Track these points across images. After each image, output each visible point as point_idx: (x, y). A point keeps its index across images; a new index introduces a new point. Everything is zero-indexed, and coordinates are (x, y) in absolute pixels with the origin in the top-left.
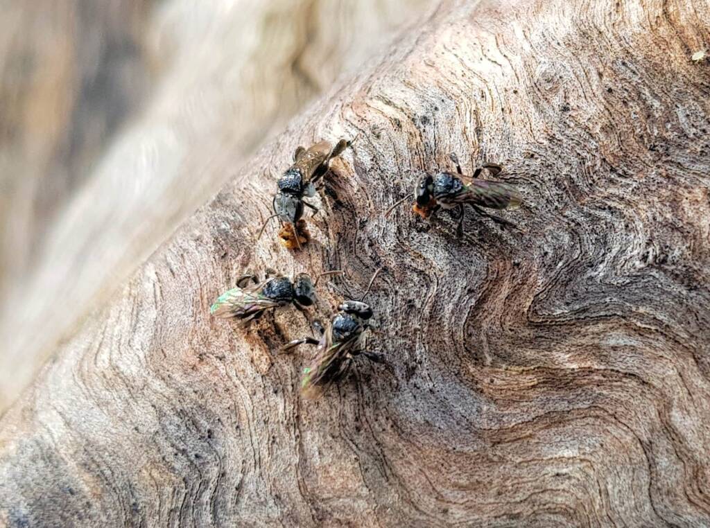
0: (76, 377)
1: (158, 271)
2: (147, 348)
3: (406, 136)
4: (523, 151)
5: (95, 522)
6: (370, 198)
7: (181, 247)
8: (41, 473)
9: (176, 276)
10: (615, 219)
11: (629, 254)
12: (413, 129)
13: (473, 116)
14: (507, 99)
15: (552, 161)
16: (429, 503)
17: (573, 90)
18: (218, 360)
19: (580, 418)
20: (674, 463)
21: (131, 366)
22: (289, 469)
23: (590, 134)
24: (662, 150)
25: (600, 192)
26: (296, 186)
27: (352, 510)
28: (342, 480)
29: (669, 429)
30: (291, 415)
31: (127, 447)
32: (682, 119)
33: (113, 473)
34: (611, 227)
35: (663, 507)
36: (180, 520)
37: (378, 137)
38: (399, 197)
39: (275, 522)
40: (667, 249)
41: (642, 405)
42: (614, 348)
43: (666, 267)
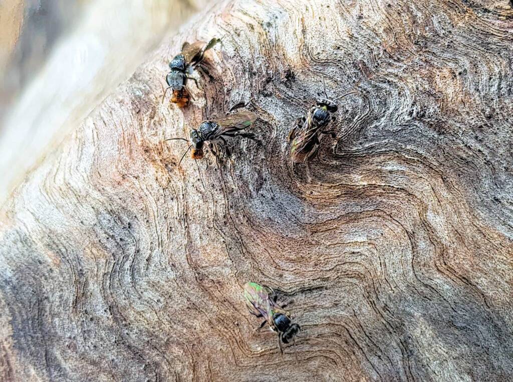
0: (42, 190)
1: (95, 122)
2: (89, 171)
3: (257, 35)
4: (332, 45)
5: (55, 281)
6: (233, 75)
7: (110, 107)
8: (21, 251)
9: (107, 125)
10: (392, 89)
11: (401, 112)
12: (262, 31)
13: (301, 22)
14: (323, 11)
15: (351, 51)
16: (271, 270)
17: (366, 5)
18: (135, 178)
19: (368, 217)
20: (428, 246)
21: (78, 182)
22: (180, 248)
23: (377, 34)
24: (422, 44)
25: (382, 71)
26: (181, 66)
27: (221, 274)
28: (215, 255)
29: (425, 225)
30: (182, 214)
31: (76, 234)
32: (436, 24)
33: (67, 250)
34: (389, 94)
35: (421, 274)
36: (110, 280)
37: (239, 35)
38: (252, 74)
39: (172, 281)
40: (425, 108)
41: (408, 208)
42: (391, 172)
43: (425, 120)
